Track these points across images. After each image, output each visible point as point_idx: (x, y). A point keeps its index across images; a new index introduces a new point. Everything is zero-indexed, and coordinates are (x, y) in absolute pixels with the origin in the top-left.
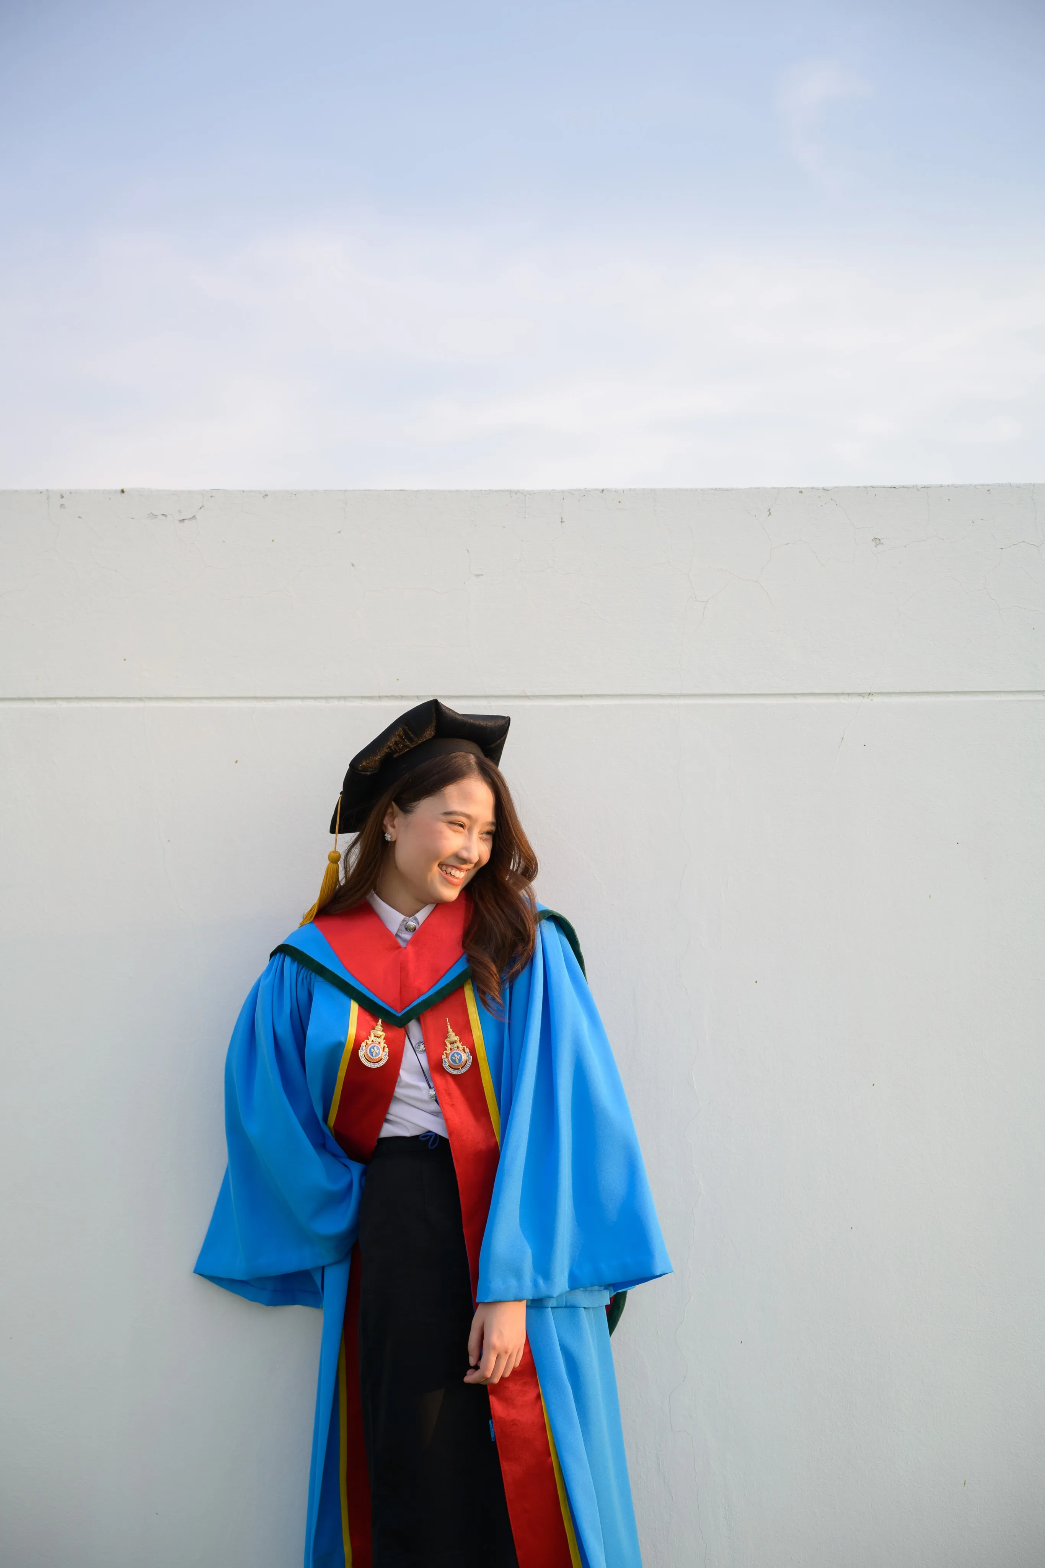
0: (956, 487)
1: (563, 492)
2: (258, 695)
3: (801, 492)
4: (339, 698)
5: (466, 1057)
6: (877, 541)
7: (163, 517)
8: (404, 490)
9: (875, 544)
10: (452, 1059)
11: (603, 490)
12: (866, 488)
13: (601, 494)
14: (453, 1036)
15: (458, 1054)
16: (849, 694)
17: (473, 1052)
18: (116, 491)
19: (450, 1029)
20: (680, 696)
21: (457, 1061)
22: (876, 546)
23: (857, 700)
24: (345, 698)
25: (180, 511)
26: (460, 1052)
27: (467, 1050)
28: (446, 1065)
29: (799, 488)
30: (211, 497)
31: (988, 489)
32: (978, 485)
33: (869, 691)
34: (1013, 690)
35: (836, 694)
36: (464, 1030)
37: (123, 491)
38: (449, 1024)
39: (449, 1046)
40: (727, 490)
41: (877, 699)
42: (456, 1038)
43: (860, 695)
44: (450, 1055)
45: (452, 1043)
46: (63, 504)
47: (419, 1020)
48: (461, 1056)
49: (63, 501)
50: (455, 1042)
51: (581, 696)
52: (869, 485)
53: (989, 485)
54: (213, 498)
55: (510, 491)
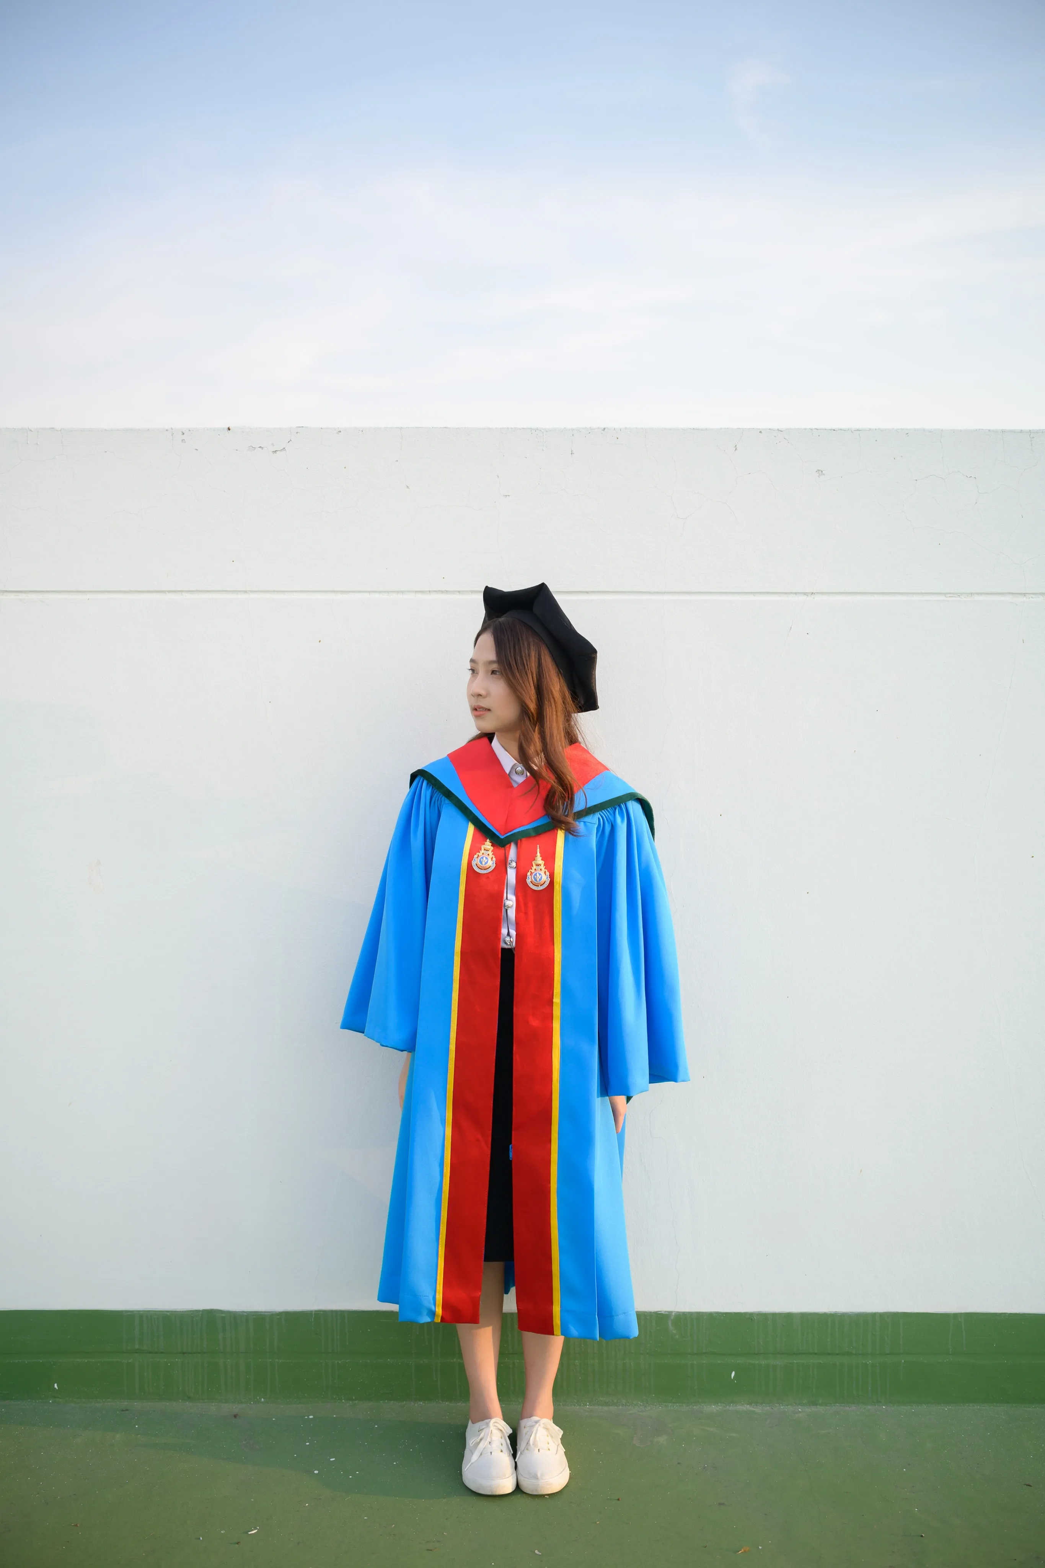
0: (882, 430)
1: (573, 429)
2: (335, 590)
3: (760, 432)
4: (398, 592)
5: (545, 878)
6: (820, 472)
7: (260, 449)
8: (447, 428)
9: (818, 475)
10: (534, 877)
11: (604, 429)
12: (812, 430)
13: (603, 432)
14: (539, 860)
15: (540, 874)
16: (796, 593)
17: (552, 876)
18: (224, 429)
19: (538, 854)
20: (664, 593)
21: (538, 880)
22: (819, 477)
23: (803, 598)
24: (402, 592)
25: (273, 445)
26: (542, 874)
27: (548, 873)
28: (528, 881)
29: (759, 429)
30: (297, 433)
31: (907, 433)
32: (898, 429)
33: (812, 591)
34: (923, 592)
35: (786, 593)
36: (550, 859)
37: (229, 429)
38: (538, 850)
39: (535, 867)
40: (702, 430)
41: (818, 598)
42: (542, 862)
43: (805, 594)
44: (534, 874)
45: (538, 865)
46: (184, 440)
47: (516, 844)
48: (541, 877)
49: (183, 437)
50: (540, 865)
51: (587, 592)
52: (814, 427)
53: (907, 429)
54: (298, 434)
55: (531, 429)
